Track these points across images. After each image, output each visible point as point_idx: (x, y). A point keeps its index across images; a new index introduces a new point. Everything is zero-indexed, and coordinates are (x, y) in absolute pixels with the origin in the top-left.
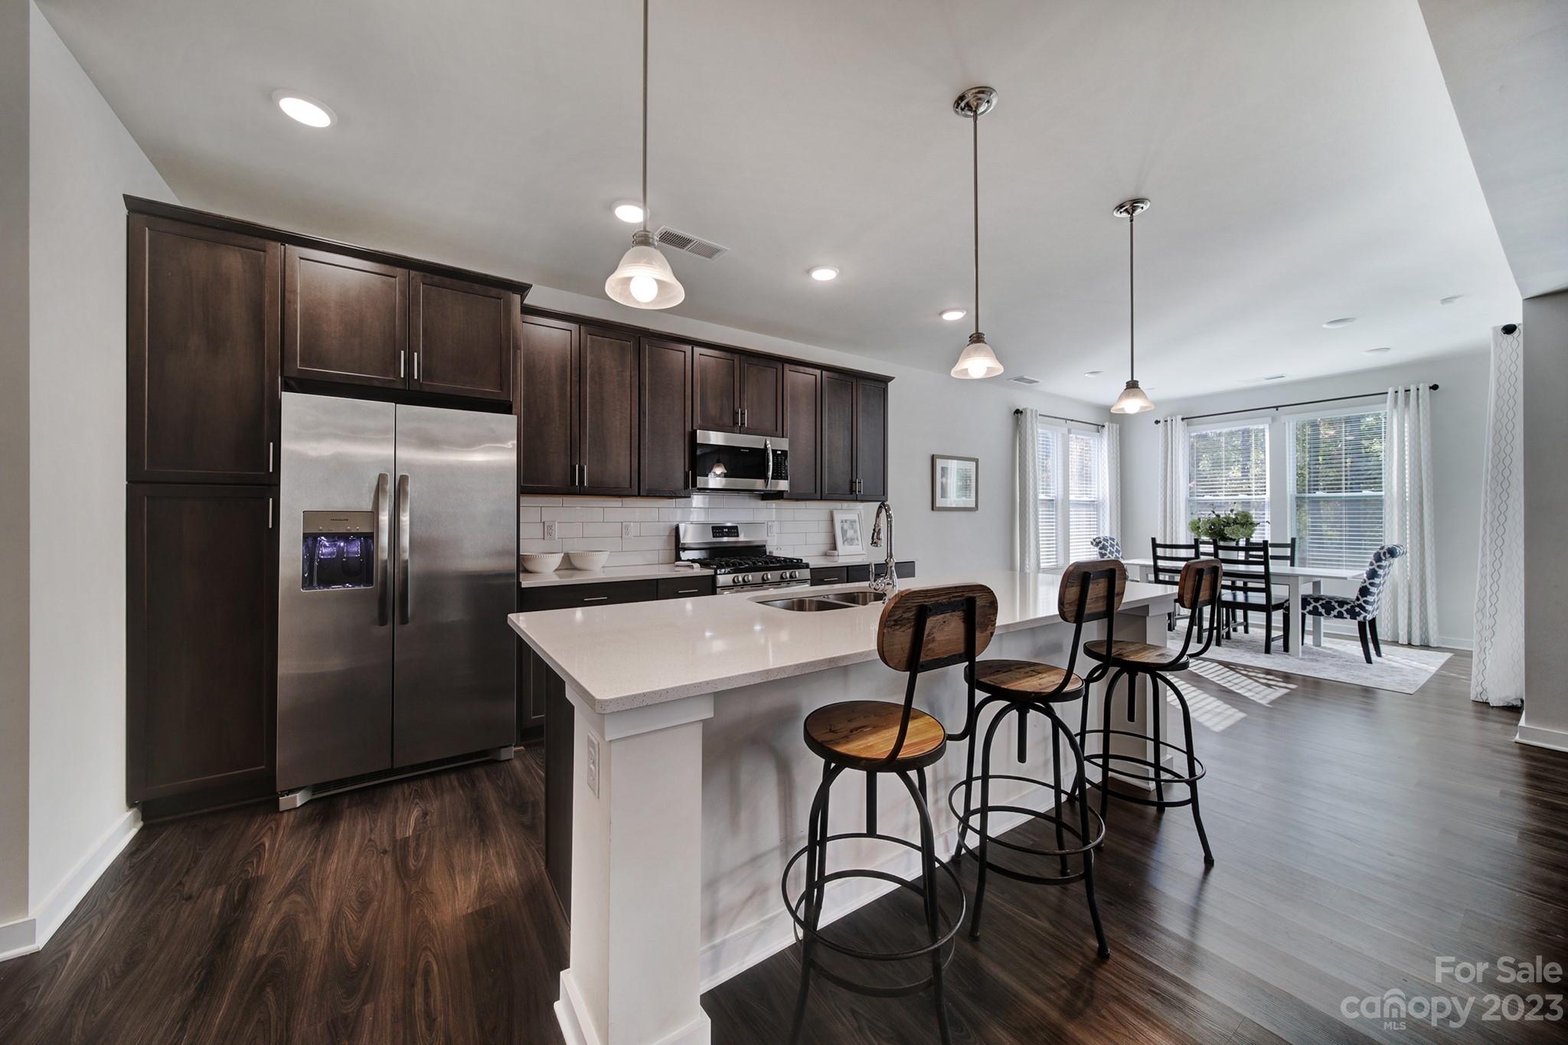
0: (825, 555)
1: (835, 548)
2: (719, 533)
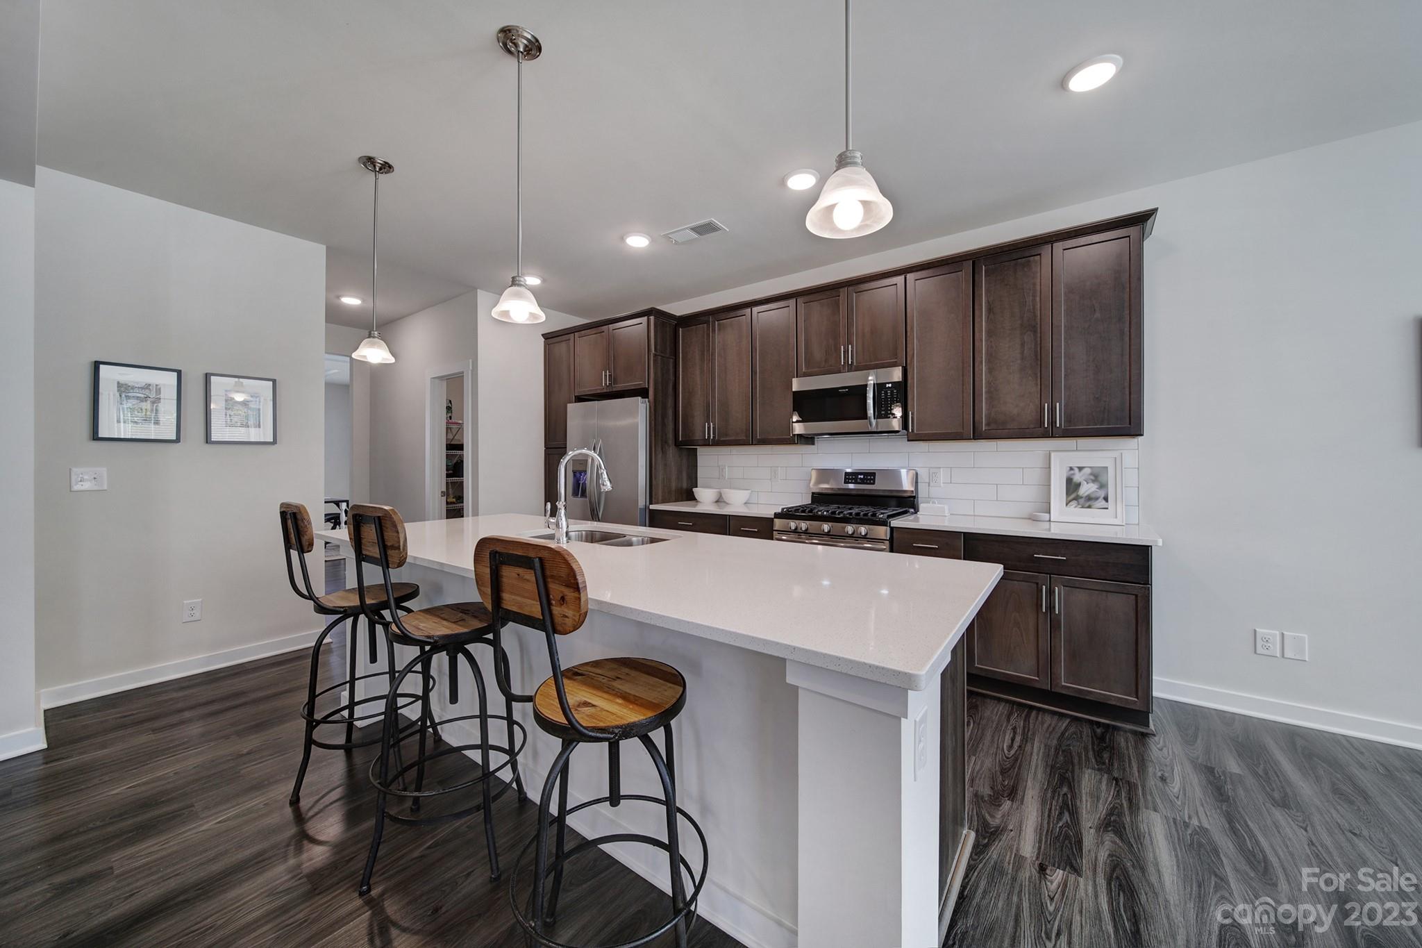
0: (1033, 519)
1: (1048, 511)
2: (852, 479)
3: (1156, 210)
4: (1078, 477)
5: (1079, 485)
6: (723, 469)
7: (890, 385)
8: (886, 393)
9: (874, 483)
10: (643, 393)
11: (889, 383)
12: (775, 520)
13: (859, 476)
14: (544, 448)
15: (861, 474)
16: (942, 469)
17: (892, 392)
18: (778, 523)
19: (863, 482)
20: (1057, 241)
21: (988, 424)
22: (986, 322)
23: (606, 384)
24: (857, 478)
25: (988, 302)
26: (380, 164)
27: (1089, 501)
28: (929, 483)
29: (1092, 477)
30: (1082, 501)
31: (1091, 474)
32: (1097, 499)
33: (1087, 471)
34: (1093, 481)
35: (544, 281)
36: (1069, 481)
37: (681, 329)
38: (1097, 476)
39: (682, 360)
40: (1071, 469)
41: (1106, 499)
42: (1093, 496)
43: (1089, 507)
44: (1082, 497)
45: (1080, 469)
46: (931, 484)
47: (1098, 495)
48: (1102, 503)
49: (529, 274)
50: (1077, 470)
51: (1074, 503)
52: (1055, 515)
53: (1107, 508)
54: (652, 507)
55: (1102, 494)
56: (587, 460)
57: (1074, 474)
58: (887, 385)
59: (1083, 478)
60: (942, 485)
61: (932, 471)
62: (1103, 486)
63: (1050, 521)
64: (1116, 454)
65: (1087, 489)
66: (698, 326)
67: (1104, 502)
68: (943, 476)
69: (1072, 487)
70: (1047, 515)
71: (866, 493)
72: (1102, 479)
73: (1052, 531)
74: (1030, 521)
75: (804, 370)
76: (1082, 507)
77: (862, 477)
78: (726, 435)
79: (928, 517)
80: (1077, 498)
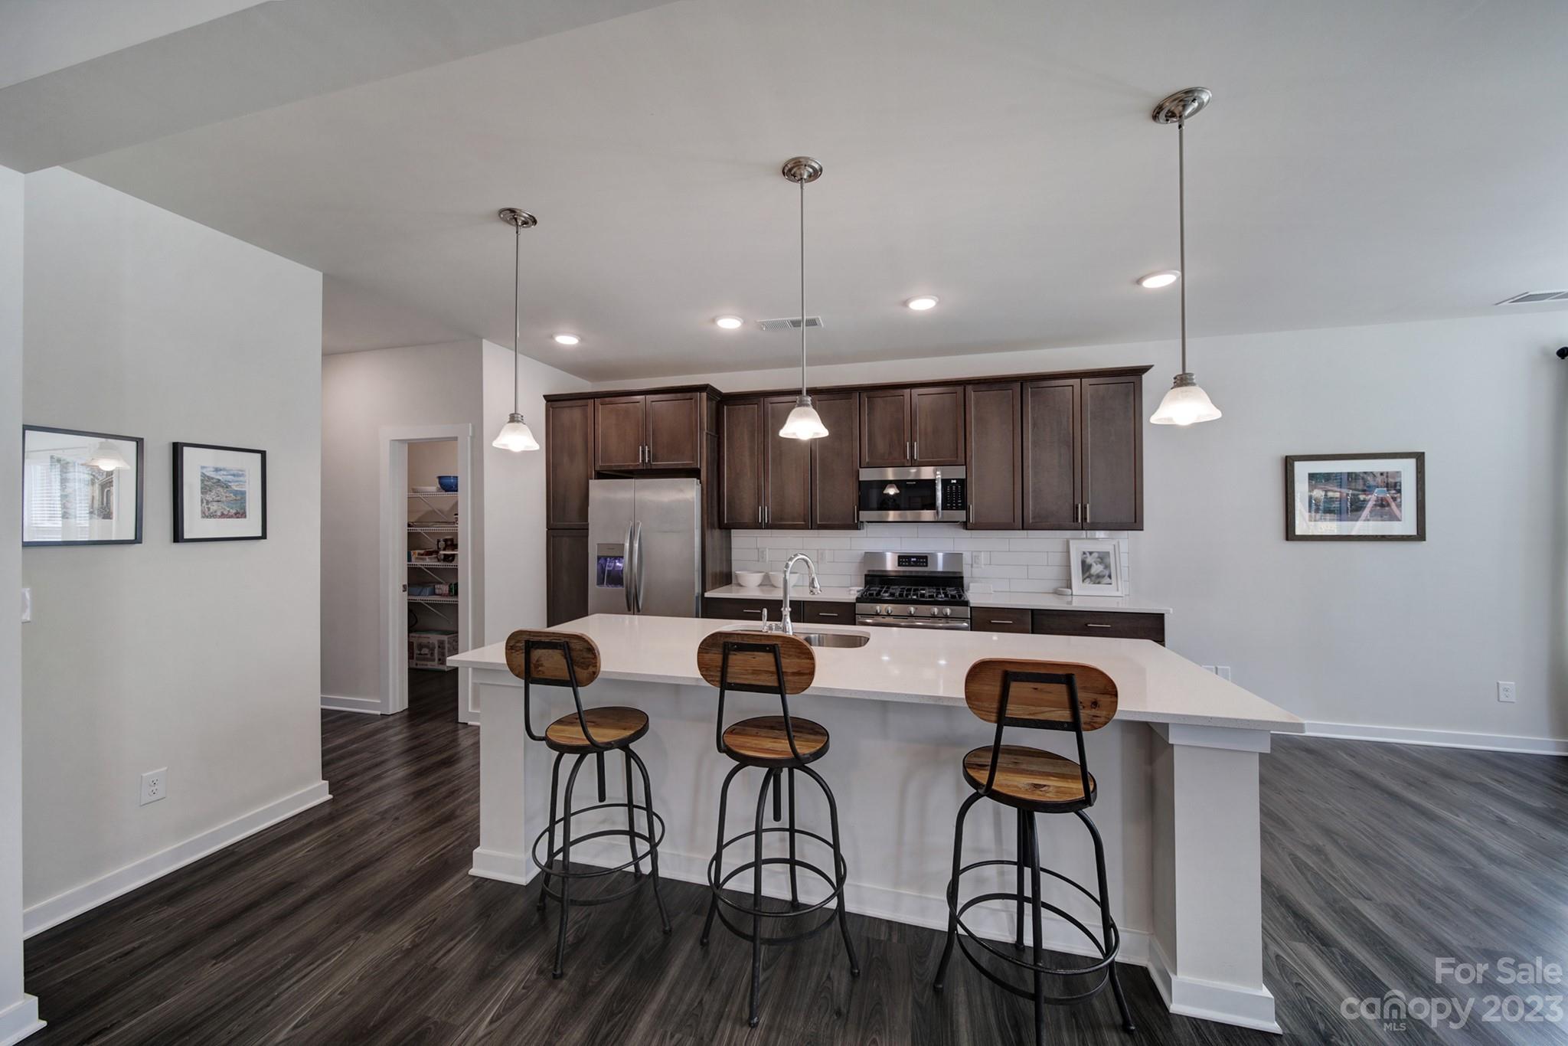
0: (1057, 592)
1: (1070, 587)
2: (907, 562)
3: (1152, 366)
4: (1089, 560)
5: (1090, 566)
6: (763, 552)
7: (955, 481)
8: (951, 488)
9: (927, 566)
10: (693, 473)
11: (954, 479)
12: (857, 604)
13: (912, 559)
14: (546, 529)
15: (913, 557)
16: (983, 553)
17: (957, 488)
18: (861, 607)
19: (916, 564)
20: (1085, 377)
21: (1034, 518)
22: (1032, 435)
23: (643, 460)
24: (910, 561)
25: (1033, 418)
26: (525, 217)
27: (1098, 579)
28: (972, 565)
29: (1099, 560)
30: (1093, 578)
31: (1099, 557)
32: (1104, 576)
33: (1096, 555)
34: (1100, 563)
35: (582, 340)
36: (1083, 563)
37: (725, 407)
38: (1103, 558)
39: (727, 439)
40: (1084, 553)
41: (1110, 577)
42: (1101, 574)
43: (1099, 583)
44: (1093, 576)
45: (1091, 553)
46: (974, 565)
47: (1104, 573)
48: (1107, 580)
49: (563, 333)
50: (1088, 554)
51: (1088, 580)
52: (1076, 590)
53: (1110, 584)
54: (707, 595)
55: (1107, 573)
56: (623, 545)
57: (1086, 557)
58: (953, 481)
59: (1093, 560)
60: (983, 566)
61: (974, 554)
62: (1107, 567)
63: (1072, 595)
64: (1115, 542)
65: (1096, 569)
66: (747, 406)
67: (1109, 579)
68: (983, 558)
69: (1086, 567)
70: (1069, 590)
71: (920, 574)
72: (1106, 560)
73: (1074, 604)
74: (1056, 596)
75: (867, 460)
76: (1094, 583)
77: (915, 559)
78: (782, 519)
79: (978, 595)
80: (1090, 576)
